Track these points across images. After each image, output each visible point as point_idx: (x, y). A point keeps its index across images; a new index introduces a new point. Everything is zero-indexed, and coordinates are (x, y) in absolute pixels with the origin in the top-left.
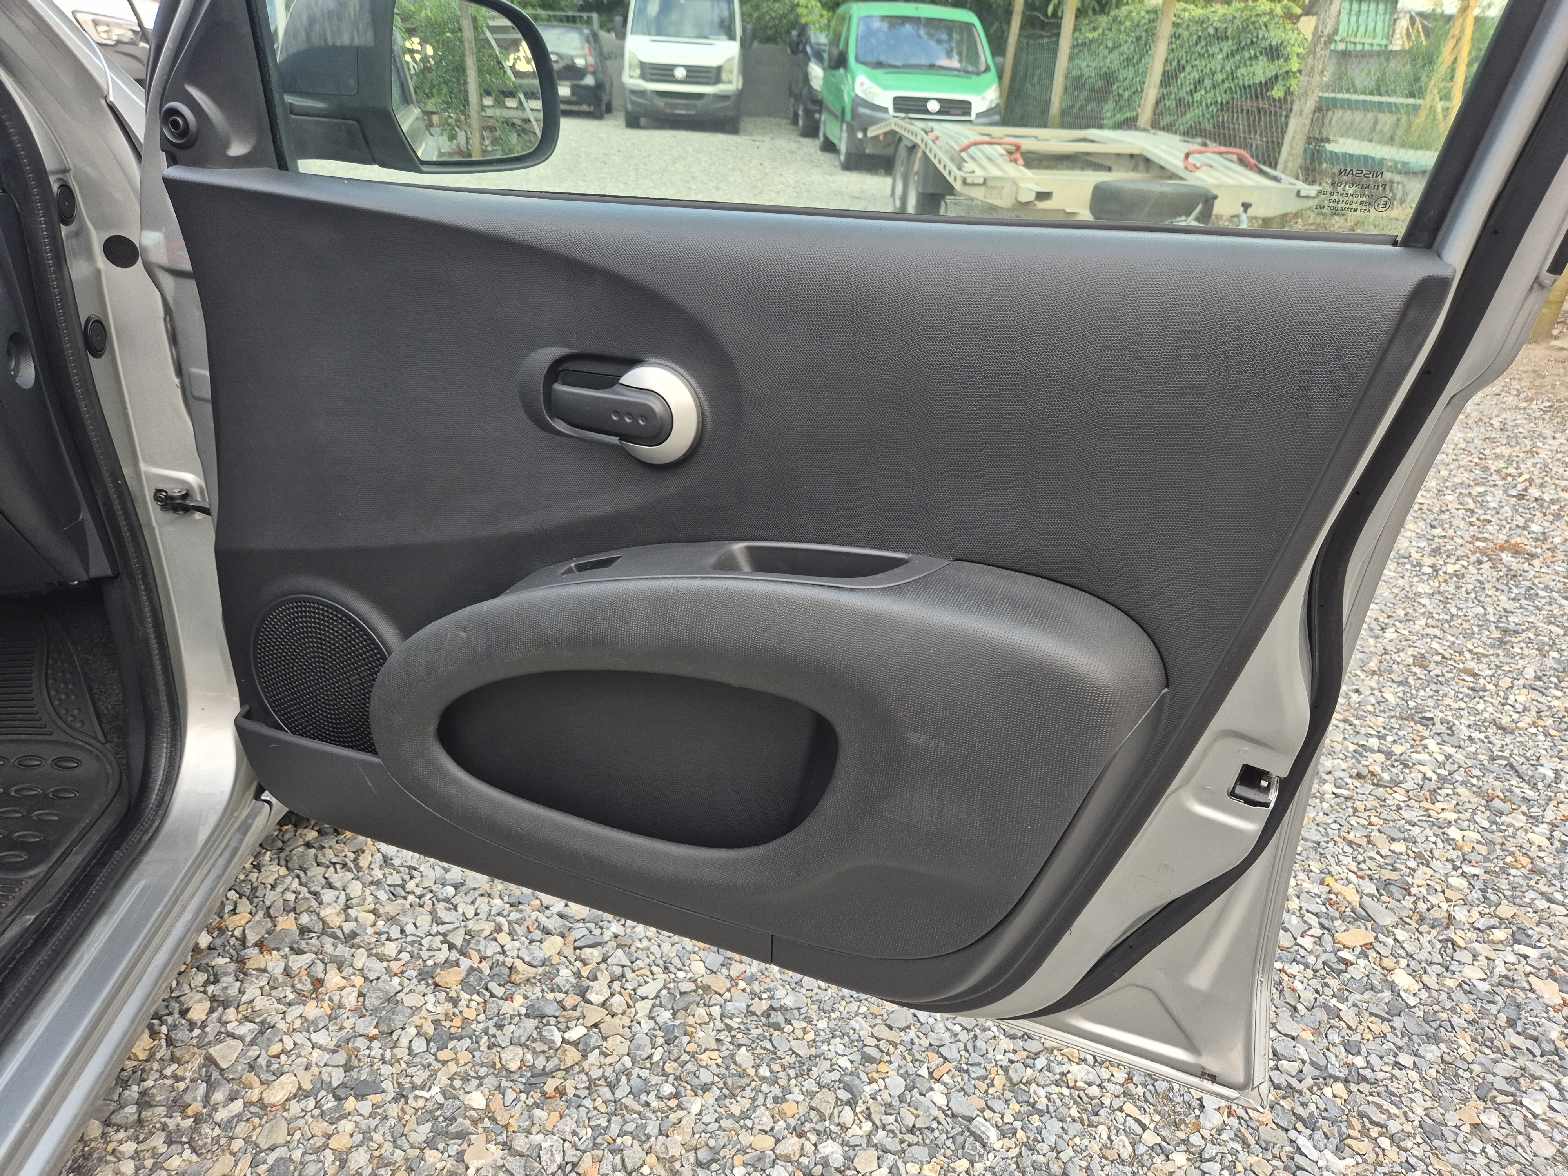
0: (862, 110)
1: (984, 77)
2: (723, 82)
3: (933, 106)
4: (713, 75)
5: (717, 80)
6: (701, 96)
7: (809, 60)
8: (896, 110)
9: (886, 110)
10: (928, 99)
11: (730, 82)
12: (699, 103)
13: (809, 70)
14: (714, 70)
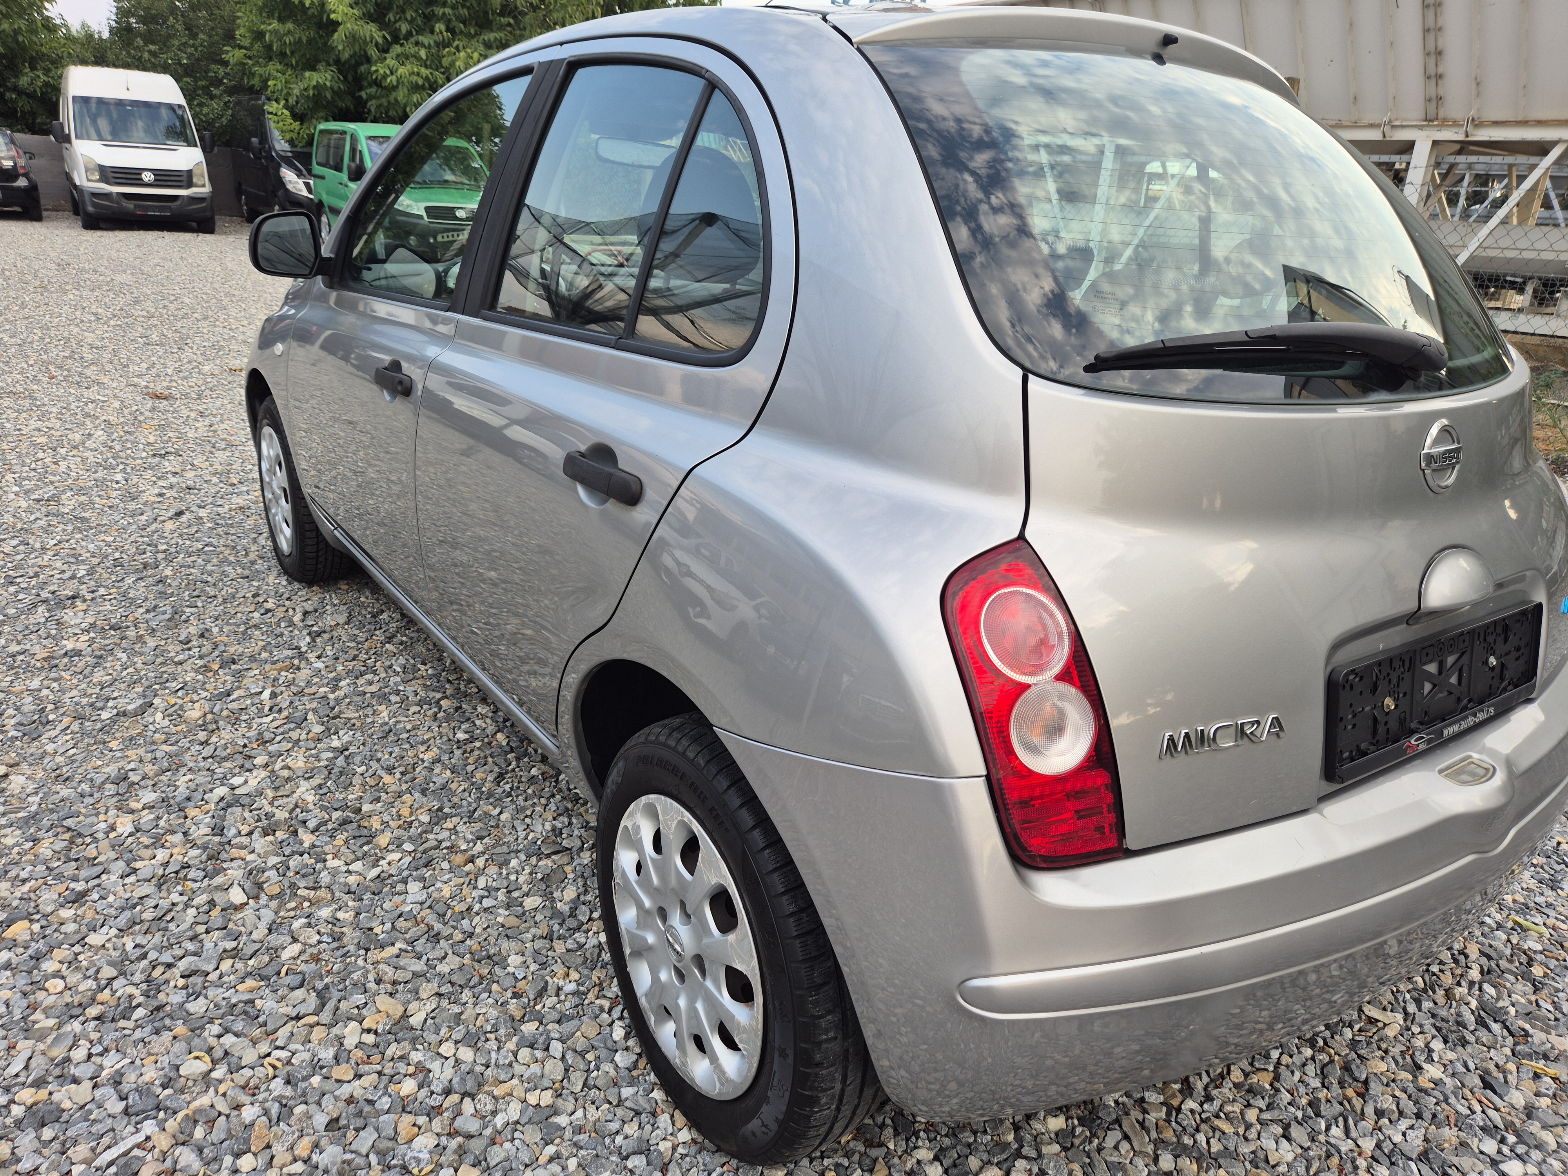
2: (197, 186)
4: (183, 179)
5: (190, 184)
7: (280, 166)
8: (429, 217)
9: (421, 217)
10: (455, 209)
12: (174, 205)
13: (282, 175)
14: (185, 174)
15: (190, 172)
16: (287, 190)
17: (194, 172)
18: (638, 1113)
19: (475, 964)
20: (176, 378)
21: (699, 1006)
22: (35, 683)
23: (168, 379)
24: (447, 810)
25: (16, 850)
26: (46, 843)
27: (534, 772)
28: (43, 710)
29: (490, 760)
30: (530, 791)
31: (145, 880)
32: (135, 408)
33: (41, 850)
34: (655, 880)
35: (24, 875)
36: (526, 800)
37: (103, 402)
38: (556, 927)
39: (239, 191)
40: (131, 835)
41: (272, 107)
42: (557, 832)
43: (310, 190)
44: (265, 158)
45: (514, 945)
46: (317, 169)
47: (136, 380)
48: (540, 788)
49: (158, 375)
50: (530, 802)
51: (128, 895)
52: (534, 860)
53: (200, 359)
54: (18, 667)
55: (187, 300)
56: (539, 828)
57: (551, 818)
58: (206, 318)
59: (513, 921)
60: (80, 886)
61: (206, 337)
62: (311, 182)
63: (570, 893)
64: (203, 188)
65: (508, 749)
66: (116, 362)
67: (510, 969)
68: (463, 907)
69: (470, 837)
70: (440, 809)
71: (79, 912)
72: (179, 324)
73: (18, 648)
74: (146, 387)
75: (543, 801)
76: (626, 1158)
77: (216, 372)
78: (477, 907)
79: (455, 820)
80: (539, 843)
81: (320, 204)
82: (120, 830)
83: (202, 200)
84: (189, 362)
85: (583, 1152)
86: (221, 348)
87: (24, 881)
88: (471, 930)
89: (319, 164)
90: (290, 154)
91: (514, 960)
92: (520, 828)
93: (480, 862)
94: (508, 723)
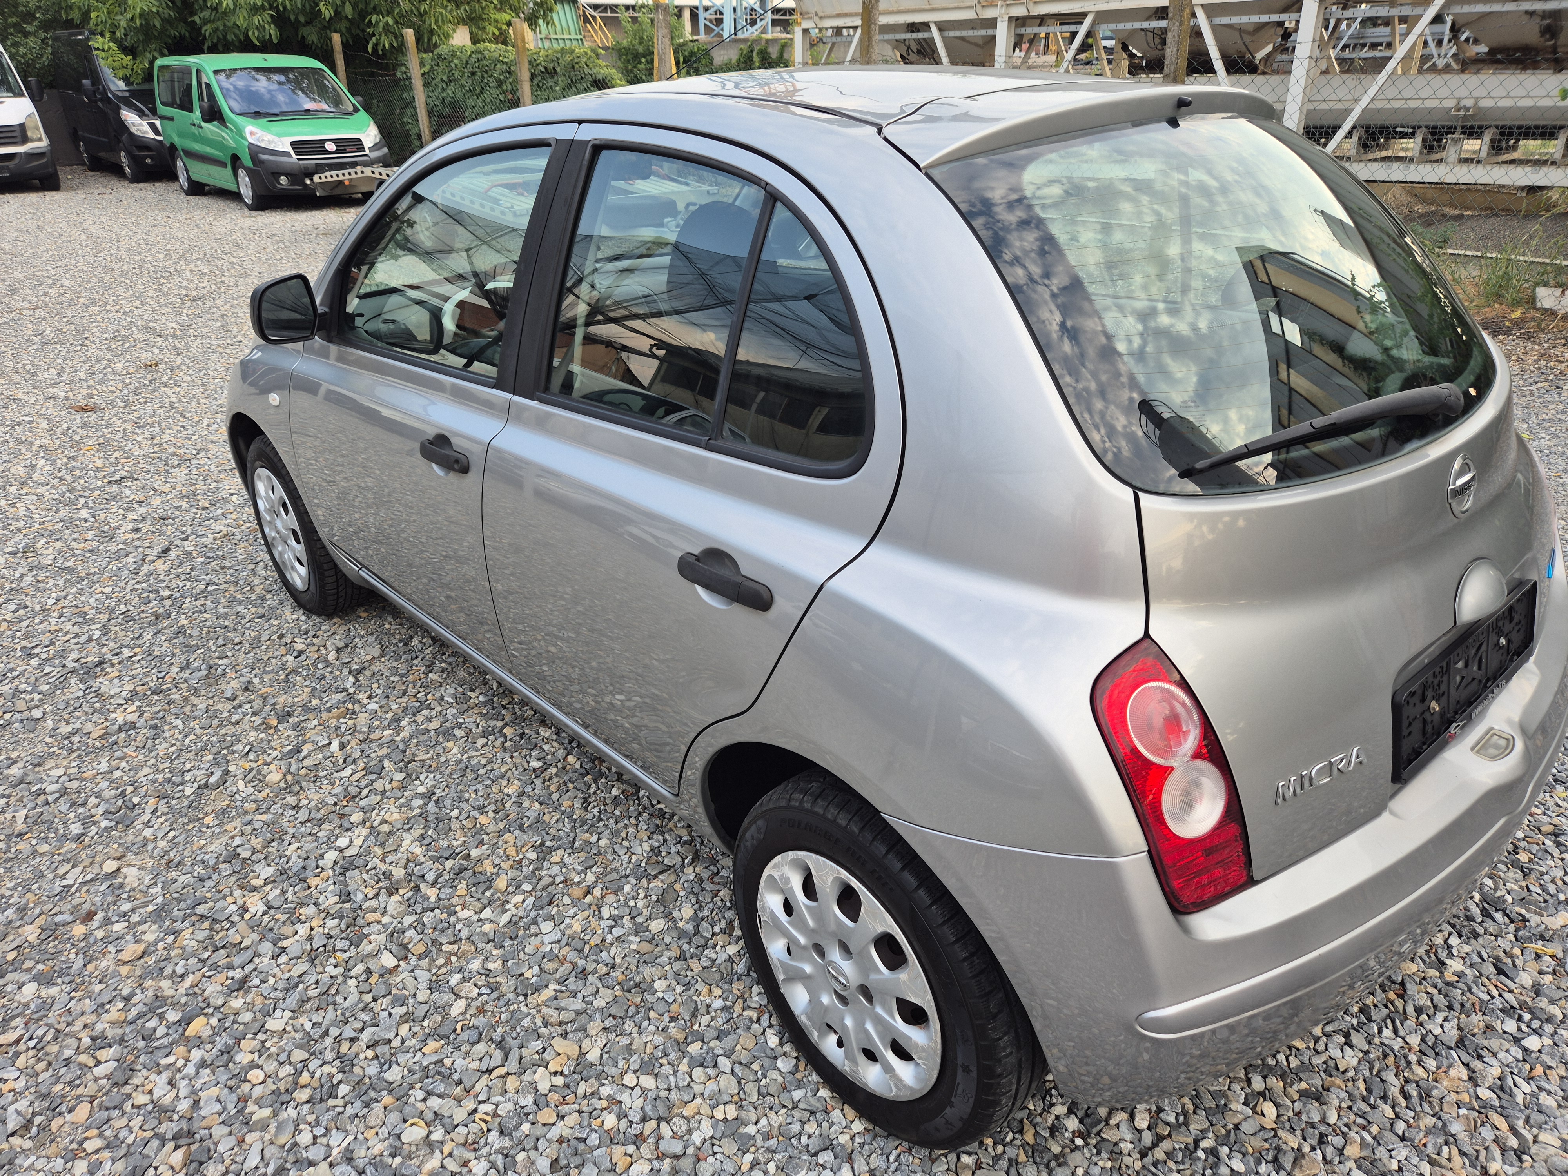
0: (264, 157)
1: (356, 115)
2: (33, 141)
3: (330, 147)
4: (17, 134)
5: (25, 140)
6: (11, 156)
7: (119, 108)
8: (297, 153)
9: (287, 154)
10: (323, 141)
11: (40, 139)
12: (11, 164)
13: (123, 118)
14: (18, 129)
15: (22, 126)
16: (131, 134)
17: (28, 125)
18: (812, 1113)
19: (627, 994)
20: (91, 383)
21: (869, 1026)
22: (104, 766)
23: (85, 385)
24: (548, 844)
25: (160, 945)
26: (187, 934)
27: (615, 792)
28: (123, 794)
29: (570, 785)
30: (617, 812)
31: (298, 958)
32: (65, 426)
33: (185, 943)
34: (811, 923)
35: (180, 970)
36: (617, 823)
37: (29, 422)
38: (686, 947)
39: (75, 137)
40: (264, 913)
41: (97, 42)
42: (656, 851)
43: (156, 131)
44: (101, 100)
45: (655, 971)
46: (162, 110)
47: (51, 390)
48: (625, 808)
49: (72, 382)
50: (621, 825)
51: (287, 976)
52: (644, 882)
53: (109, 356)
54: (78, 749)
55: (66, 283)
56: (638, 850)
57: (645, 838)
58: (94, 303)
59: (645, 947)
60: (238, 974)
61: (103, 326)
62: (158, 123)
63: (687, 911)
64: (39, 142)
65: (583, 771)
66: (21, 370)
67: (660, 995)
68: (595, 940)
69: (579, 868)
70: (542, 844)
71: (248, 1000)
72: (68, 313)
73: (69, 729)
74: (67, 398)
75: (633, 821)
76: (816, 1154)
77: (132, 370)
78: (609, 938)
79: (560, 852)
80: (643, 865)
81: (173, 147)
82: (252, 910)
83: (41, 155)
84: (98, 361)
85: (778, 1156)
86: (125, 339)
87: (182, 976)
88: (612, 961)
89: (163, 104)
90: (127, 94)
91: (659, 985)
92: (621, 852)
93: (597, 892)
94: (575, 744)
